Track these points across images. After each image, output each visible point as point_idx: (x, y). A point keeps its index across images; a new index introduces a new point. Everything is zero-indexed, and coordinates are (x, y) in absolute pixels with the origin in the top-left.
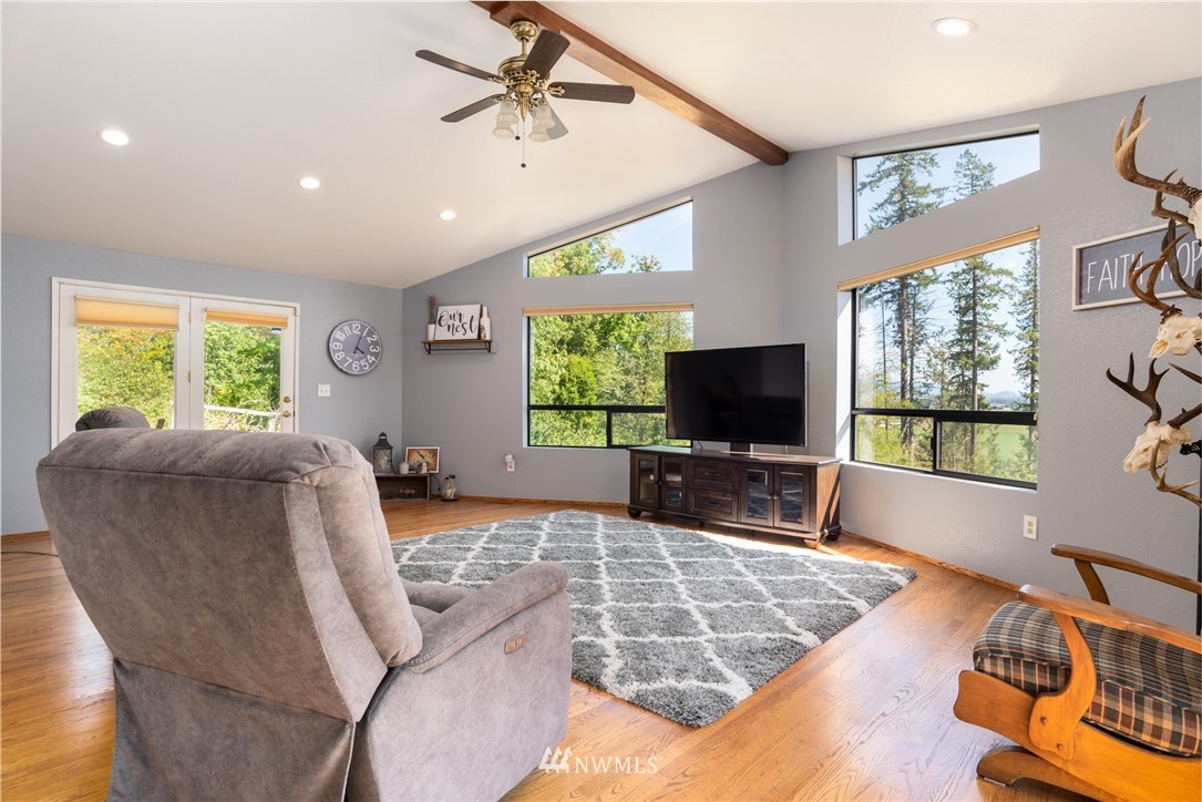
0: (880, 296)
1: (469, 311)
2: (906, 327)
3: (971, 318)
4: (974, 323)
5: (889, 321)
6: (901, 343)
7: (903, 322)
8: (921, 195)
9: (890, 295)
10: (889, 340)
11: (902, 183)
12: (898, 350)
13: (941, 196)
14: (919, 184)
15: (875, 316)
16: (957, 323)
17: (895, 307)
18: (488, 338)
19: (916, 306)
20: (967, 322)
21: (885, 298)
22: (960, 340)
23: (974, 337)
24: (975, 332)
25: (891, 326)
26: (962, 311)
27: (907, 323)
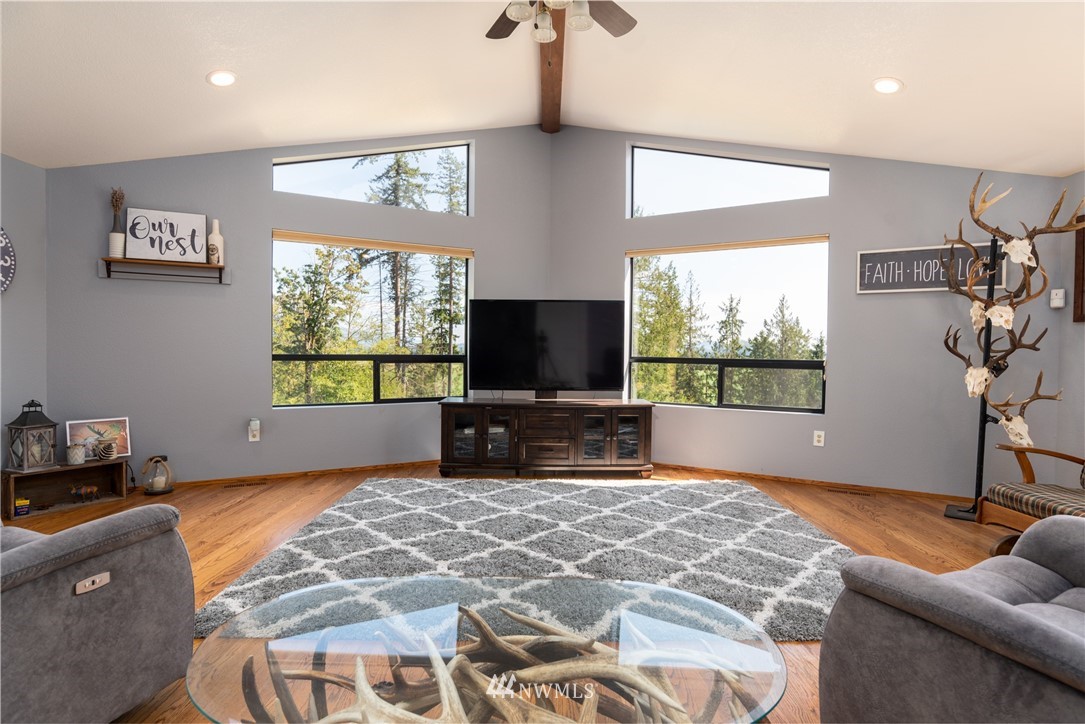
0: (378, 257)
1: (188, 222)
2: (399, 285)
3: (448, 282)
4: (451, 286)
5: (385, 279)
6: (396, 299)
7: (397, 281)
8: (413, 176)
9: (385, 257)
10: (385, 296)
11: (398, 162)
12: (393, 305)
13: (427, 180)
14: (411, 166)
15: (376, 274)
16: (438, 285)
17: (390, 268)
18: (221, 264)
19: (407, 268)
20: (446, 285)
21: (382, 259)
22: (441, 300)
23: (451, 297)
24: (451, 294)
25: (386, 284)
26: (442, 277)
27: (400, 282)
